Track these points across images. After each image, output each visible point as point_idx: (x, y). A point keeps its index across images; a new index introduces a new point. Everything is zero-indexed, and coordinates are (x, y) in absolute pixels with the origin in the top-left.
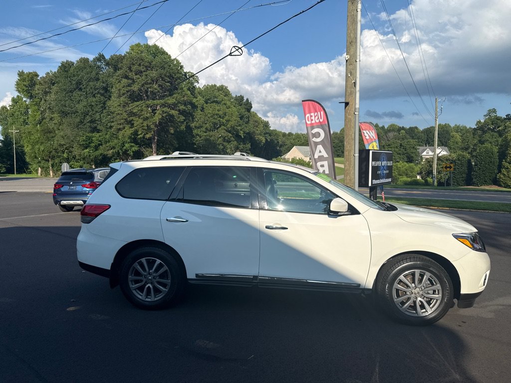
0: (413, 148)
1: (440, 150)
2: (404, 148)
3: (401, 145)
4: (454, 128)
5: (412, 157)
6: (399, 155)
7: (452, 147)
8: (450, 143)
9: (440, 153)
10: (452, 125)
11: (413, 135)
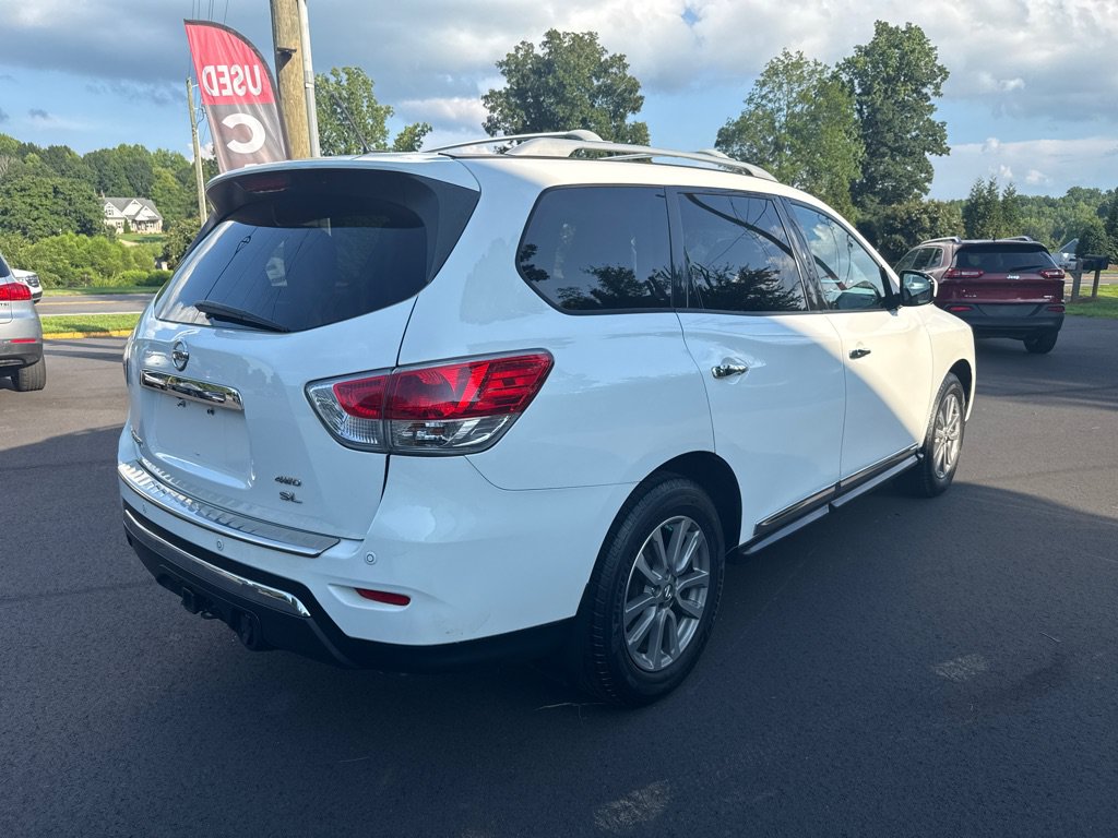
0: (90, 199)
1: (138, 207)
2: (65, 199)
3: (56, 191)
4: (156, 156)
5: (91, 221)
6: (56, 217)
7: (161, 200)
8: (156, 188)
9: (138, 212)
10: (152, 150)
11: (63, 167)
